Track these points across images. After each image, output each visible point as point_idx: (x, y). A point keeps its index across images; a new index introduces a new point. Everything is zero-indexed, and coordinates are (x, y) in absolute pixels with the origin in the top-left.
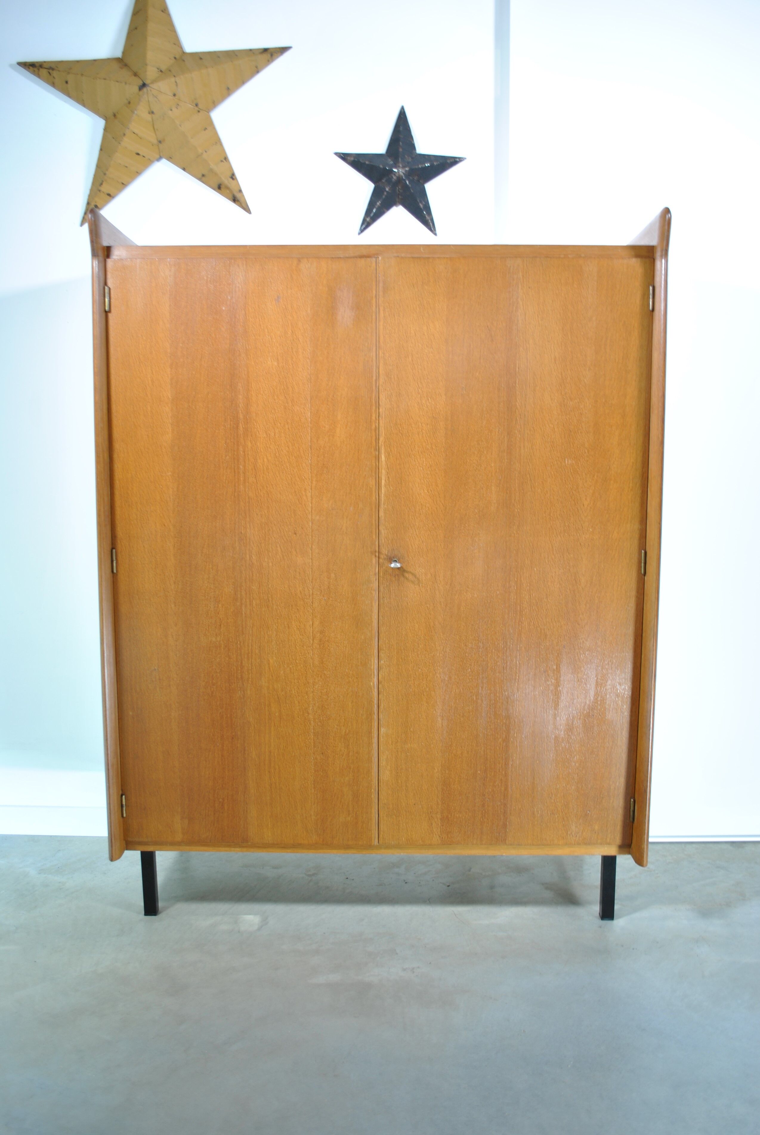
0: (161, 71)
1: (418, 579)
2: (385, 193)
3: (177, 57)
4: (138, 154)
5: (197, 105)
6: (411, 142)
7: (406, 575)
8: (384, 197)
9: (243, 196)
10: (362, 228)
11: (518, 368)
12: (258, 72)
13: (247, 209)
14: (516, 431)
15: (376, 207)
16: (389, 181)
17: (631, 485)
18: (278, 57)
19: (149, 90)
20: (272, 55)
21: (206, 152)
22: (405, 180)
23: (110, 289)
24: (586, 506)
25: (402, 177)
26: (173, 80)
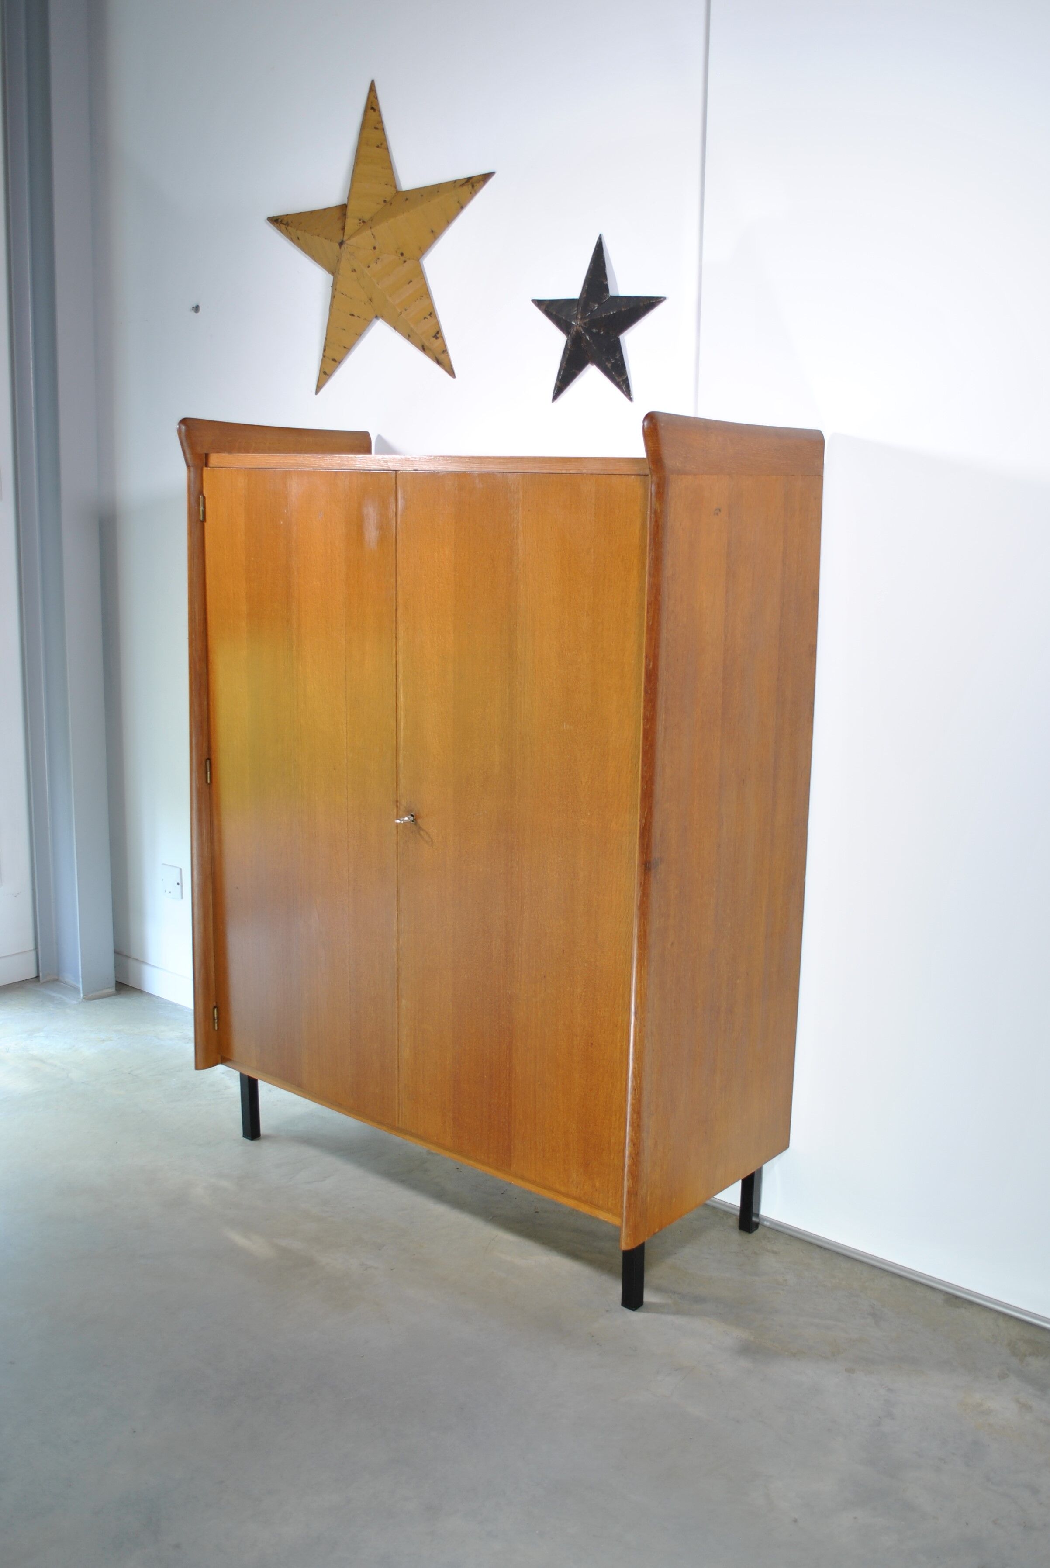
0: (364, 222)
1: (432, 841)
2: (568, 352)
3: (388, 200)
4: (352, 315)
5: (402, 254)
6: (603, 282)
7: (422, 833)
8: (567, 356)
9: (449, 356)
10: (555, 395)
11: (519, 607)
12: (462, 208)
13: (452, 373)
14: (517, 683)
15: (563, 368)
17: (630, 765)
18: (481, 187)
19: (345, 247)
20: (473, 186)
21: (406, 310)
22: (584, 335)
23: (204, 498)
24: (584, 784)
25: (581, 332)
26: (369, 232)
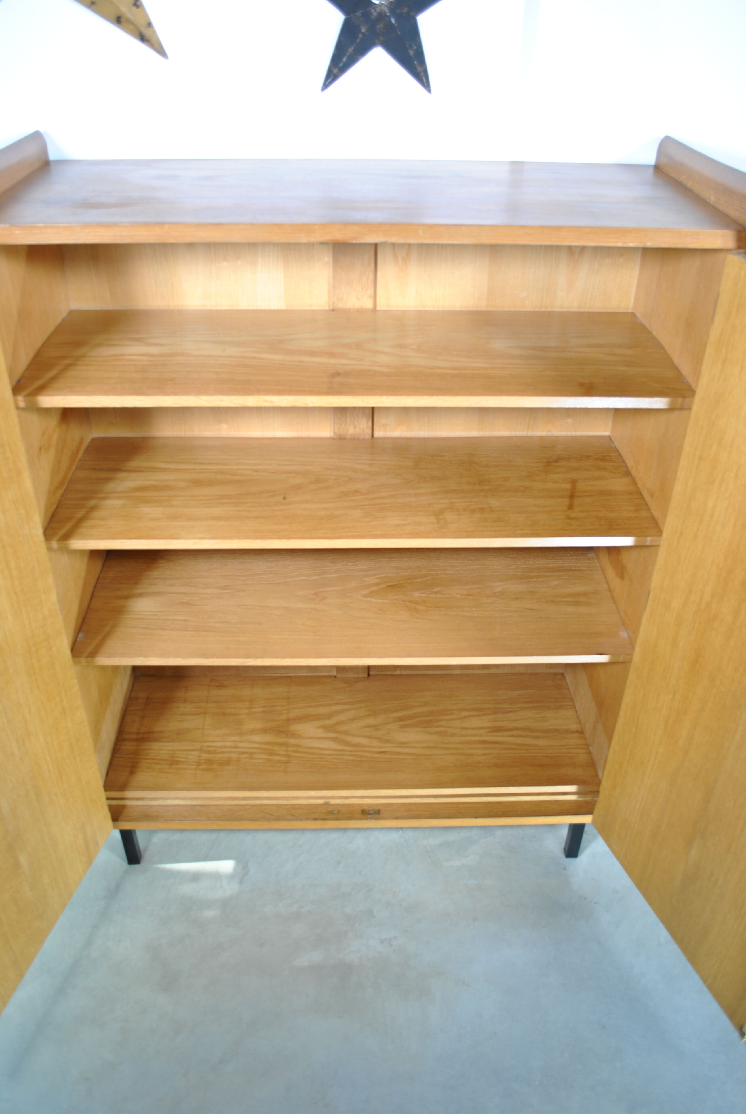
2: (360, 36)
8: (358, 40)
9: (154, 32)
10: (327, 83)
13: (161, 51)
15: (348, 54)
16: (367, 15)
22: (389, 17)
25: (385, 13)
